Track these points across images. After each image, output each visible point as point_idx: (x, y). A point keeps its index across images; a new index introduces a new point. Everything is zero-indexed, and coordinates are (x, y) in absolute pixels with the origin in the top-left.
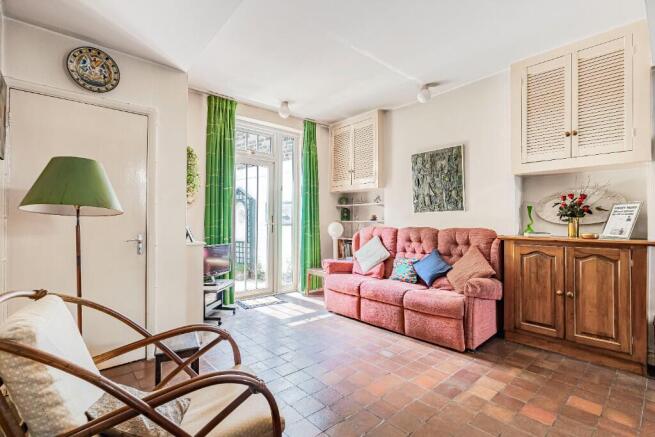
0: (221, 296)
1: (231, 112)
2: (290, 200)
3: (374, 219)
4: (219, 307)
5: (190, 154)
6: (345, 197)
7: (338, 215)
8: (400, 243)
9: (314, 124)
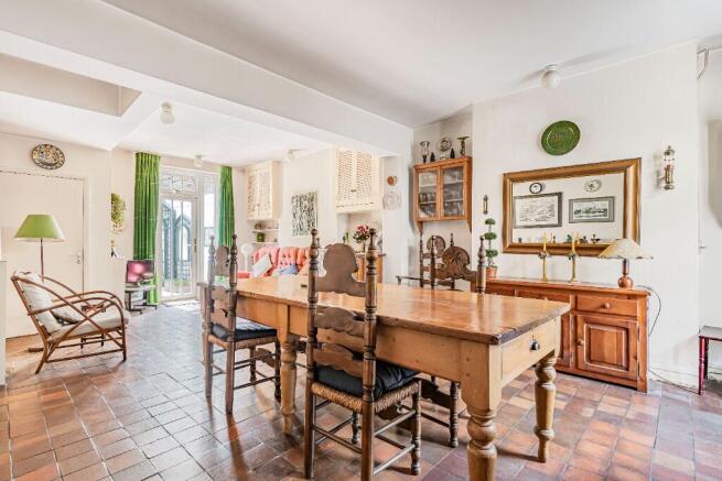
0: (146, 295)
1: (155, 165)
2: (212, 225)
3: (276, 241)
4: (145, 304)
5: (114, 199)
6: (260, 225)
7: (255, 237)
8: (280, 258)
9: (230, 169)
